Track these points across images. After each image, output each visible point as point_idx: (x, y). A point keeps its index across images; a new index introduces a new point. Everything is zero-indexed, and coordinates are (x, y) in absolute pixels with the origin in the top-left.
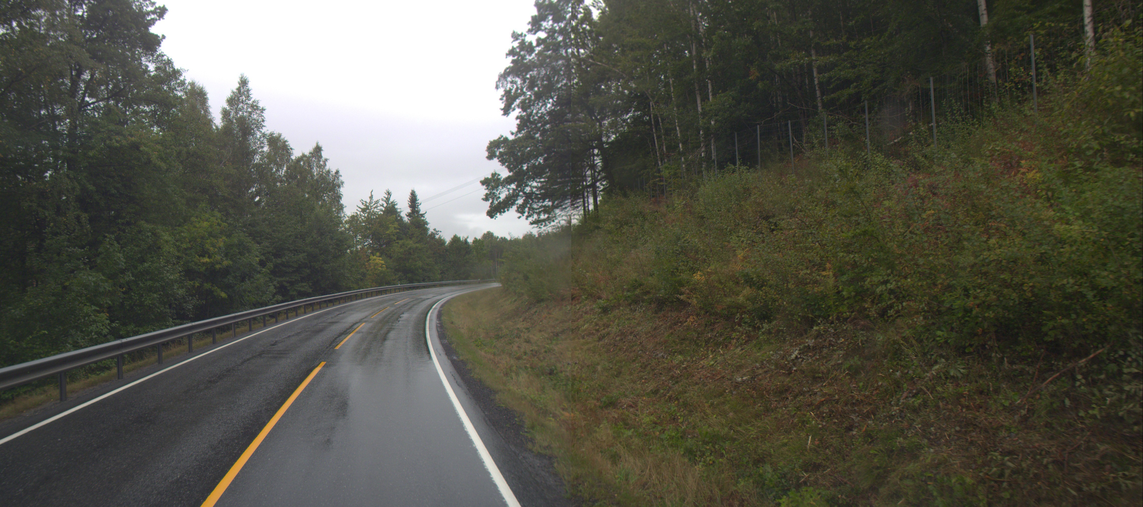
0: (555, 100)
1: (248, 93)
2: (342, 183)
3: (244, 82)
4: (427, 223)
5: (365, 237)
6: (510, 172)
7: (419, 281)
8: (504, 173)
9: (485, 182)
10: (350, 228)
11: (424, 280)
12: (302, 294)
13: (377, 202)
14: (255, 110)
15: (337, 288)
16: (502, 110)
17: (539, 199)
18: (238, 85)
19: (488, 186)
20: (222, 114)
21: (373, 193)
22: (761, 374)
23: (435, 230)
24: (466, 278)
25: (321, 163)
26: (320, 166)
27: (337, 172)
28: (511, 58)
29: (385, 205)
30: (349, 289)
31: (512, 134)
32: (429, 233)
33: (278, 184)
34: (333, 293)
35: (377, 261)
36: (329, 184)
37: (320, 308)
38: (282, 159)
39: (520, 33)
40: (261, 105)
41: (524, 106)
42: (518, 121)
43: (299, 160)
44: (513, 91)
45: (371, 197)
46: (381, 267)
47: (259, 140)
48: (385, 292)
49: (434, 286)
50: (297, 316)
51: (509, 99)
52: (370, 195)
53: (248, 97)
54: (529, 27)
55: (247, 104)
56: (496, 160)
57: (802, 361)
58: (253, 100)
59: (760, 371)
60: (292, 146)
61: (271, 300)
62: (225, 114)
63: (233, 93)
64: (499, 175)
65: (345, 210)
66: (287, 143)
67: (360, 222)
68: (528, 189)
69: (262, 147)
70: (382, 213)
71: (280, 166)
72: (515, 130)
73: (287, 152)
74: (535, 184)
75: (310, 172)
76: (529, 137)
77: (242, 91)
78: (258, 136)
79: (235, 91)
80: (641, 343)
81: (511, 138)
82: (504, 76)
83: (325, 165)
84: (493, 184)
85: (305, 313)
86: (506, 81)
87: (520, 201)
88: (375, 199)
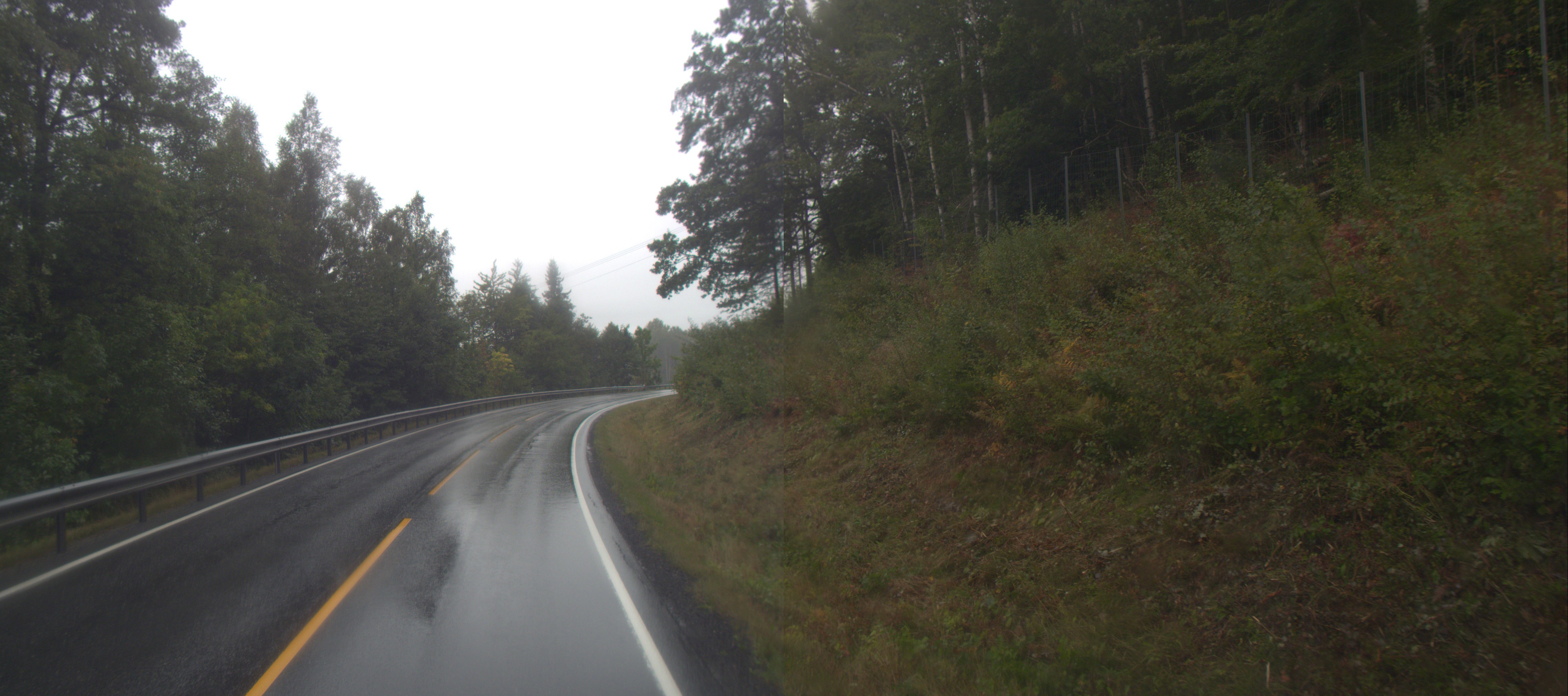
0: (753, 129)
1: (317, 117)
2: (453, 248)
3: (310, 102)
4: (571, 306)
5: (485, 325)
6: (690, 232)
7: (560, 388)
8: (682, 233)
9: (655, 247)
10: (464, 312)
11: (567, 387)
12: (393, 407)
13: (502, 277)
14: (327, 141)
15: (443, 395)
16: (679, 143)
17: (730, 271)
18: (302, 106)
19: (658, 252)
20: (279, 146)
21: (496, 264)
22: (1140, 544)
23: (583, 315)
24: (626, 383)
25: (423, 220)
26: (421, 225)
27: (445, 233)
28: (691, 70)
29: (513, 280)
30: (463, 398)
31: (693, 178)
32: (575, 319)
33: (361, 249)
34: (438, 404)
35: (501, 359)
36: (435, 248)
37: (418, 427)
38: (366, 214)
39: (703, 34)
40: (335, 135)
41: (711, 137)
42: (702, 159)
43: (391, 214)
44: (695, 117)
45: (494, 270)
46: (508, 367)
47: (331, 184)
48: (513, 402)
49: (583, 394)
50: (381, 438)
51: (690, 127)
52: (492, 267)
53: (316, 122)
54: (718, 26)
55: (315, 132)
56: (670, 216)
57: (1213, 522)
58: (323, 127)
59: (1138, 539)
60: (380, 195)
61: (346, 415)
62: (284, 146)
63: (296, 116)
64: (674, 236)
65: (456, 286)
66: (374, 191)
67: (479, 304)
68: (715, 257)
69: (337, 195)
70: (509, 292)
71: (363, 224)
72: (697, 171)
73: (374, 203)
74: (724, 250)
75: (407, 232)
76: (716, 183)
77: (308, 113)
78: (331, 179)
79: (298, 113)
80: (912, 485)
81: (692, 183)
82: (684, 92)
83: (428, 222)
84: (666, 249)
85: (394, 434)
86: (686, 100)
87: (705, 274)
88: (499, 272)
